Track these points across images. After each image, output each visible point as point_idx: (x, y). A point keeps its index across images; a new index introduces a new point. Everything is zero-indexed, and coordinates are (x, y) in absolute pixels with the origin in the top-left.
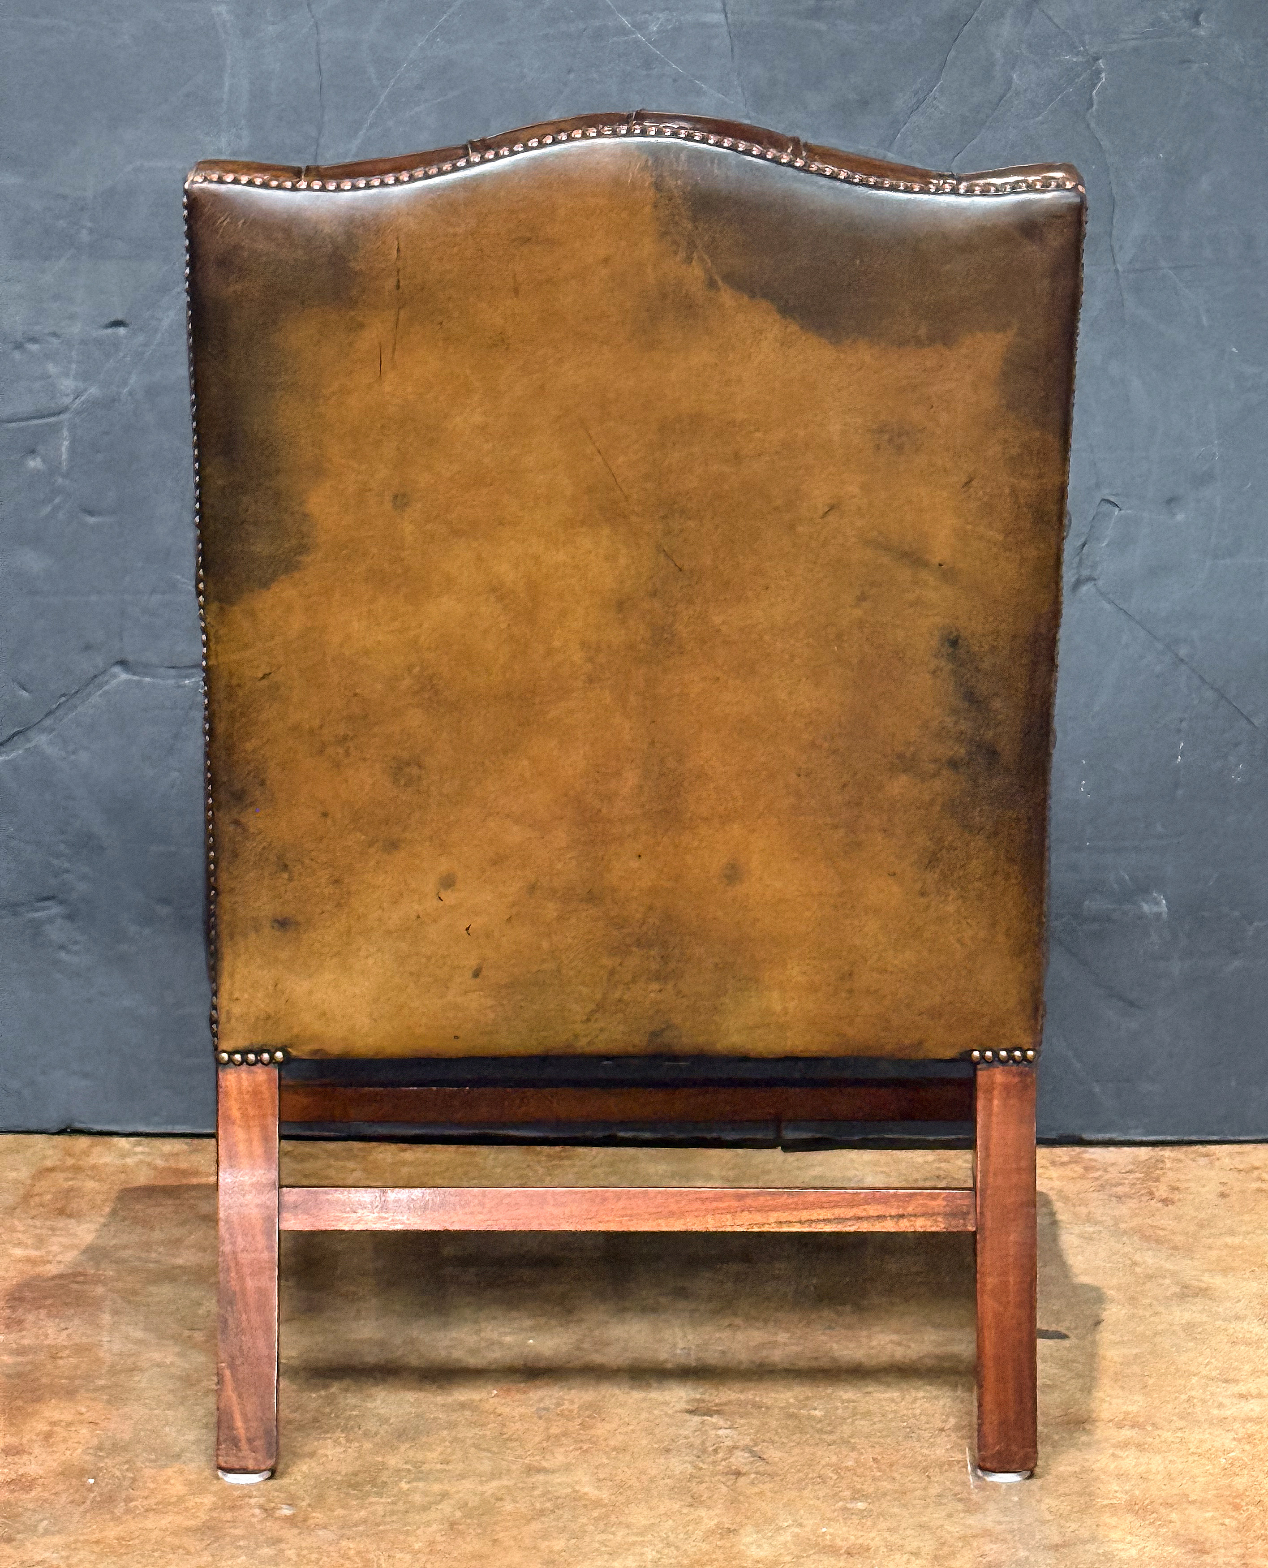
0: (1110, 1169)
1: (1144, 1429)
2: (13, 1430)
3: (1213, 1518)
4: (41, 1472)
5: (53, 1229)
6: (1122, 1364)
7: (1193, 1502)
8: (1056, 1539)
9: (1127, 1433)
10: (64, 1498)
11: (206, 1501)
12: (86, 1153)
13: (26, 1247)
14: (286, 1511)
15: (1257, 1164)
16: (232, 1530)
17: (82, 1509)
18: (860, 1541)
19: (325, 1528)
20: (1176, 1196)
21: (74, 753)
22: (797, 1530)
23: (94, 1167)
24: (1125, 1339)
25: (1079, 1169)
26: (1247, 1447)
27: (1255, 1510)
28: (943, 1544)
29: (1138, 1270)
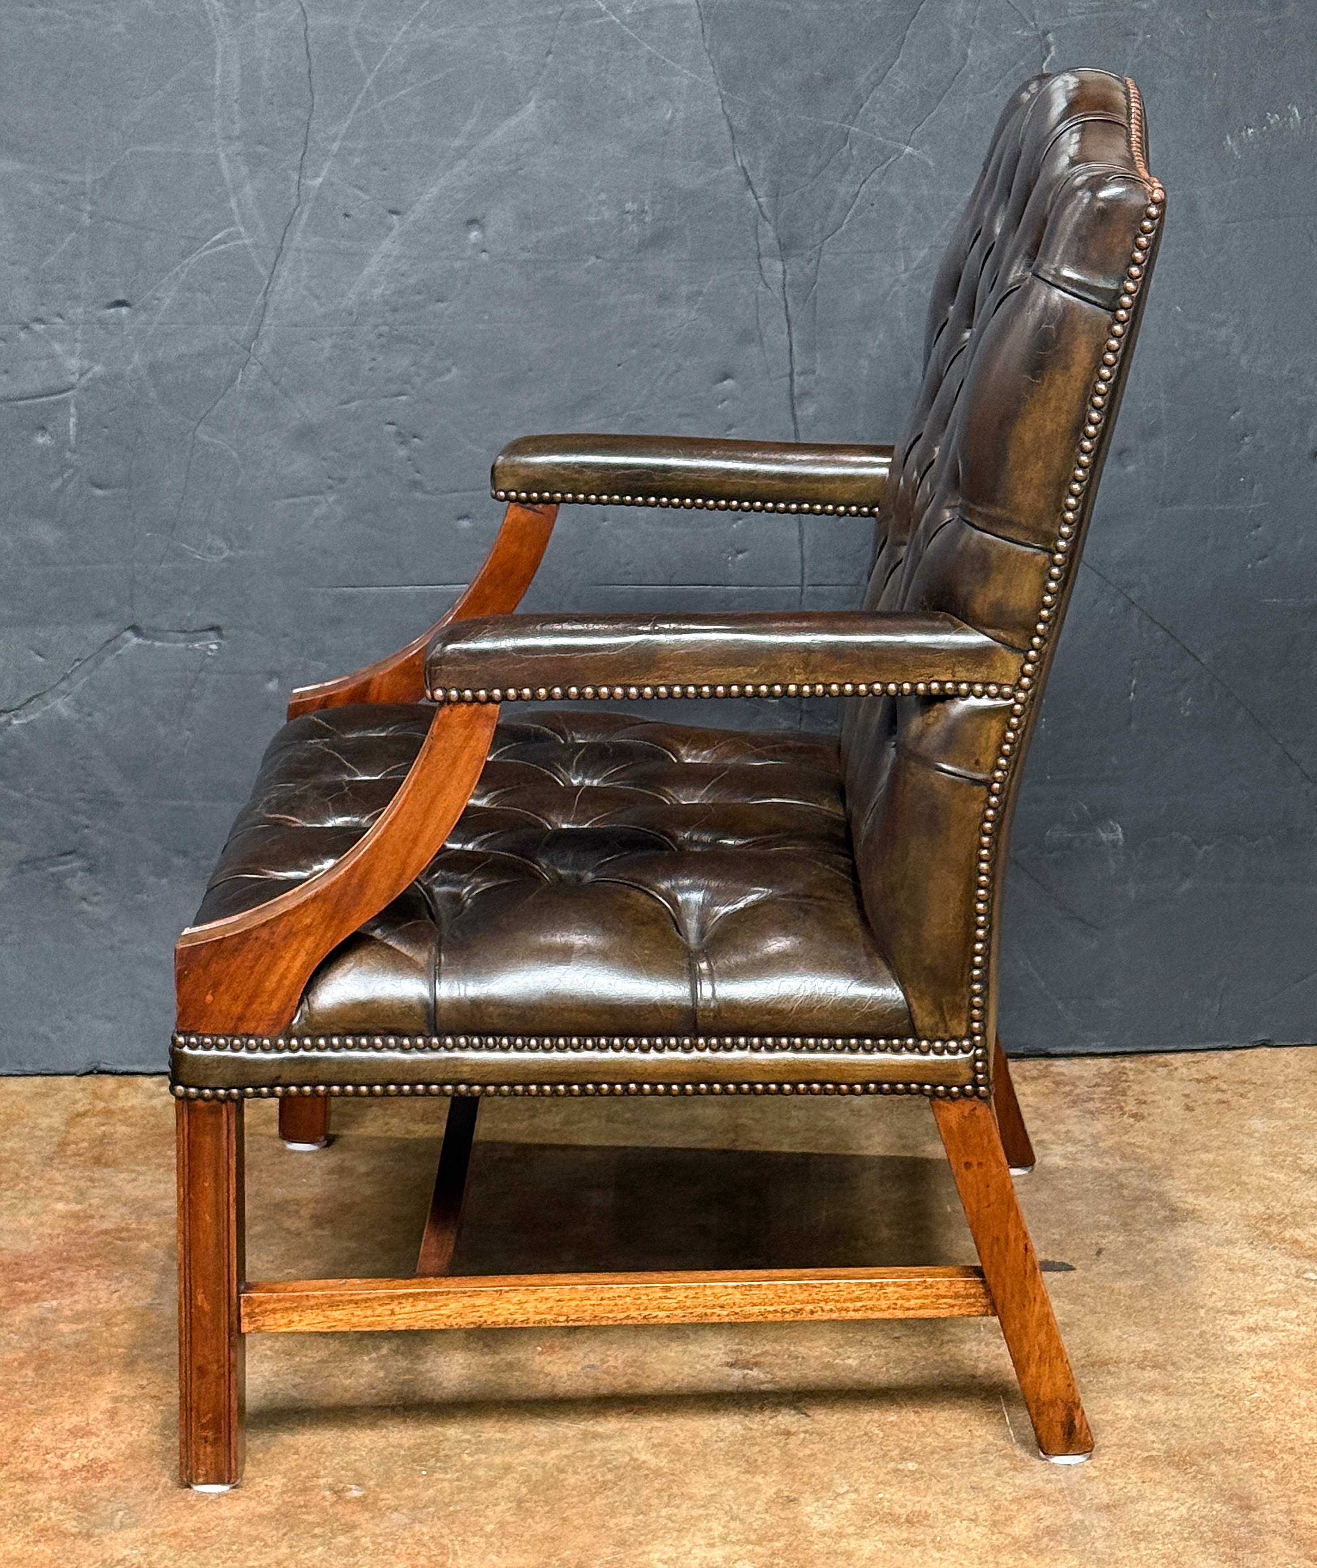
0: (1078, 1083)
1: (1165, 1369)
2: (78, 1407)
3: (1252, 1469)
4: (111, 1457)
5: (92, 1180)
6: (1130, 1296)
7: (1229, 1452)
8: (1106, 1499)
9: (1151, 1375)
10: (136, 1484)
11: (276, 1483)
12: (114, 1095)
13: (68, 1202)
14: (356, 1493)
15: (1213, 1073)
16: (306, 1517)
17: (154, 1497)
18: (917, 1508)
19: (396, 1510)
20: (1144, 1110)
21: (90, 715)
22: (854, 1496)
23: (123, 1111)
24: (1128, 1269)
25: (1048, 1083)
26: (1268, 1387)
27: (1289, 1458)
28: (998, 1508)
29: (1126, 1192)
